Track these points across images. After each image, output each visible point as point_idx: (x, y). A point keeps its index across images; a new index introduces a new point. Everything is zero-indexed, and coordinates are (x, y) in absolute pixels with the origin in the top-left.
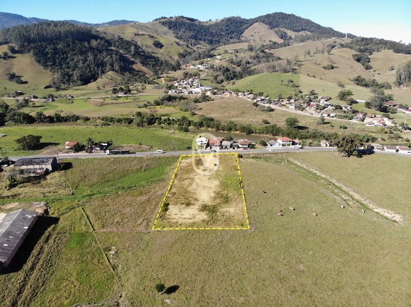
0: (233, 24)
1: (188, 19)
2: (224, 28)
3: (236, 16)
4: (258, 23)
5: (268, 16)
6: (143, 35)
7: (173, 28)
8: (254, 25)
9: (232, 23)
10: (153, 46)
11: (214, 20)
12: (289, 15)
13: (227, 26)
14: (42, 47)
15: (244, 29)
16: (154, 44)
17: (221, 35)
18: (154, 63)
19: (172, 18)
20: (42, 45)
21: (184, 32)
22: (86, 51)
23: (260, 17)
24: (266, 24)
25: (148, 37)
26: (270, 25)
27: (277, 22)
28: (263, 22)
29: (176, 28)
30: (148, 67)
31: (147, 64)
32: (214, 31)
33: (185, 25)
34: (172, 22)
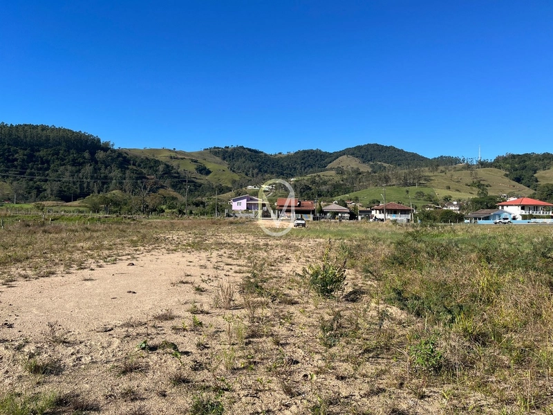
0: (311, 157)
1: (250, 150)
2: (299, 160)
3: (314, 149)
4: (346, 156)
5: (359, 148)
6: (182, 159)
7: (228, 159)
8: (340, 158)
9: (309, 156)
10: (196, 172)
11: (285, 153)
12: (387, 147)
13: (303, 159)
14: (9, 152)
15: (326, 163)
16: (197, 169)
17: (295, 168)
18: (192, 187)
19: (228, 147)
20: (10, 149)
21: (244, 162)
22: (84, 162)
23: (347, 149)
24: (357, 157)
25: (190, 161)
26: (363, 157)
27: (371, 154)
28: (353, 154)
29: (233, 159)
30: (181, 191)
31: (180, 189)
32: (285, 163)
33: (245, 155)
34: (227, 152)
